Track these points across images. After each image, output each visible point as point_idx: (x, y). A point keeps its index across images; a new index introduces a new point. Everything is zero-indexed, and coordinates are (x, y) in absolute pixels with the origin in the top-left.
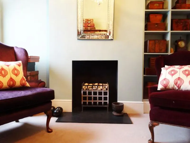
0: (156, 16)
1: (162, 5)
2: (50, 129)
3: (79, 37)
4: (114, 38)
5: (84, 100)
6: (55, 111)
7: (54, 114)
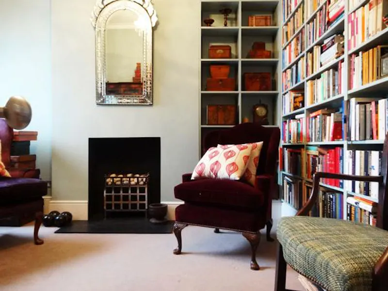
0: (220, 68)
1: (228, 52)
2: (40, 240)
3: (100, 101)
4: (154, 102)
5: (107, 200)
6: (57, 218)
7: (55, 222)
